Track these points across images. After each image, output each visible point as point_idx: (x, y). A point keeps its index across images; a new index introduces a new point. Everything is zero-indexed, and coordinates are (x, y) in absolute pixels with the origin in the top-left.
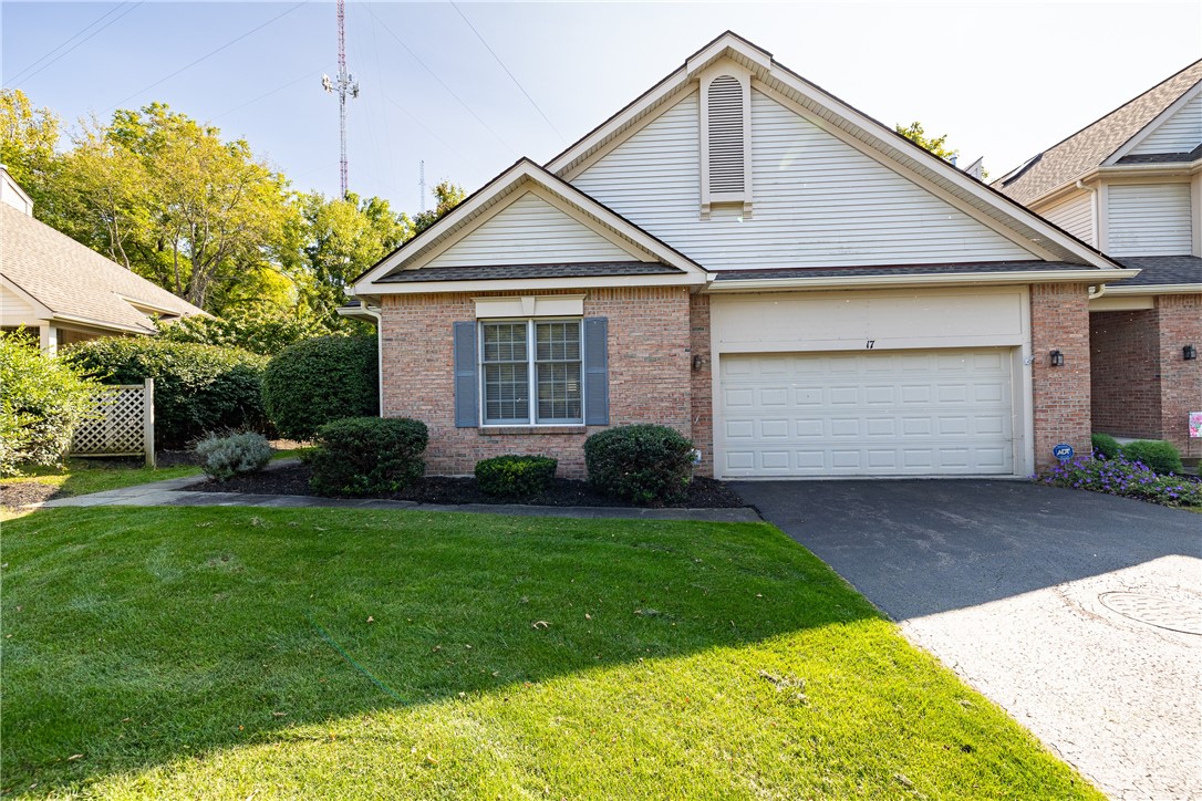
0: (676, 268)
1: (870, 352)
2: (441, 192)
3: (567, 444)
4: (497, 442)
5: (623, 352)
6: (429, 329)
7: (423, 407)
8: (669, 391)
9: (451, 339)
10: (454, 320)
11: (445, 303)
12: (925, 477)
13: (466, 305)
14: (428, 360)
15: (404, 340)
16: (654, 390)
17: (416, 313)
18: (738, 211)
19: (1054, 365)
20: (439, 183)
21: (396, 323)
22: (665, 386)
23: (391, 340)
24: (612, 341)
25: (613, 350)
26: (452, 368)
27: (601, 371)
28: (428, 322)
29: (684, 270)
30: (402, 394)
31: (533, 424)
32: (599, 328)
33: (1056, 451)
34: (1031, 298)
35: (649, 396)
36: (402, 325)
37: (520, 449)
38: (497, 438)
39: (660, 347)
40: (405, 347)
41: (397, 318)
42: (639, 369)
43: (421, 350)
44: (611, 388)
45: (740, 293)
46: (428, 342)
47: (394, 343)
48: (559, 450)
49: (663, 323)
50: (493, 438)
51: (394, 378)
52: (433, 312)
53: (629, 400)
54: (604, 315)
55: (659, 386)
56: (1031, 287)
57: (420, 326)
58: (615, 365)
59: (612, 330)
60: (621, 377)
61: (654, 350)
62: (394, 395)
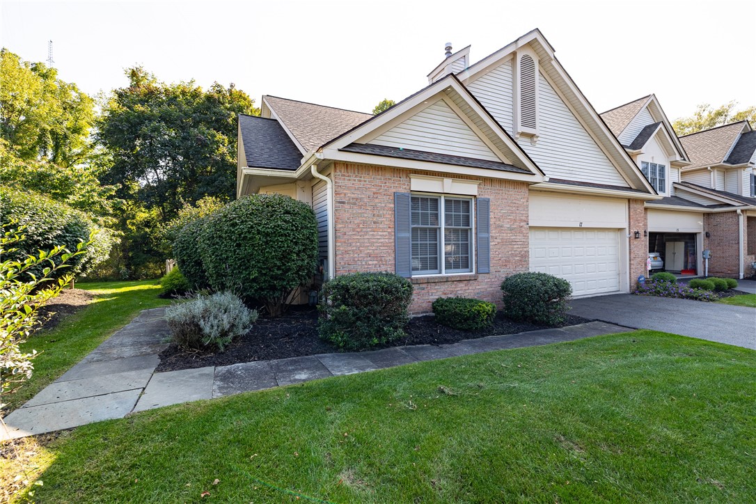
0: (530, 171)
1: (580, 229)
2: (134, 74)
3: (467, 288)
4: (424, 289)
5: (497, 223)
6: (375, 196)
7: (370, 262)
8: (519, 250)
9: (393, 206)
10: (394, 190)
11: (388, 176)
12: (582, 297)
13: (404, 179)
14: (375, 223)
15: (355, 204)
16: (513, 248)
17: (365, 181)
18: (529, 140)
19: (636, 238)
20: (133, 66)
21: (349, 188)
22: (517, 246)
23: (343, 203)
24: (492, 215)
25: (492, 221)
26: (393, 230)
27: (485, 235)
28: (375, 190)
29: (534, 173)
30: (353, 251)
31: (444, 274)
32: (484, 205)
33: (639, 279)
34: (629, 206)
35: (510, 253)
36: (353, 191)
37: (438, 294)
38: (424, 286)
39: (515, 221)
40: (356, 210)
41: (349, 184)
42: (505, 235)
43: (368, 214)
44: (491, 247)
45: (545, 191)
46: (374, 207)
47: (346, 206)
48: (462, 292)
49: (516, 205)
50: (422, 286)
51: (346, 237)
52: (378, 182)
53: (500, 256)
54: (487, 196)
55: (515, 246)
56: (629, 200)
57: (368, 193)
58: (493, 232)
59: (491, 208)
60: (496, 240)
61: (512, 222)
62: (346, 252)
